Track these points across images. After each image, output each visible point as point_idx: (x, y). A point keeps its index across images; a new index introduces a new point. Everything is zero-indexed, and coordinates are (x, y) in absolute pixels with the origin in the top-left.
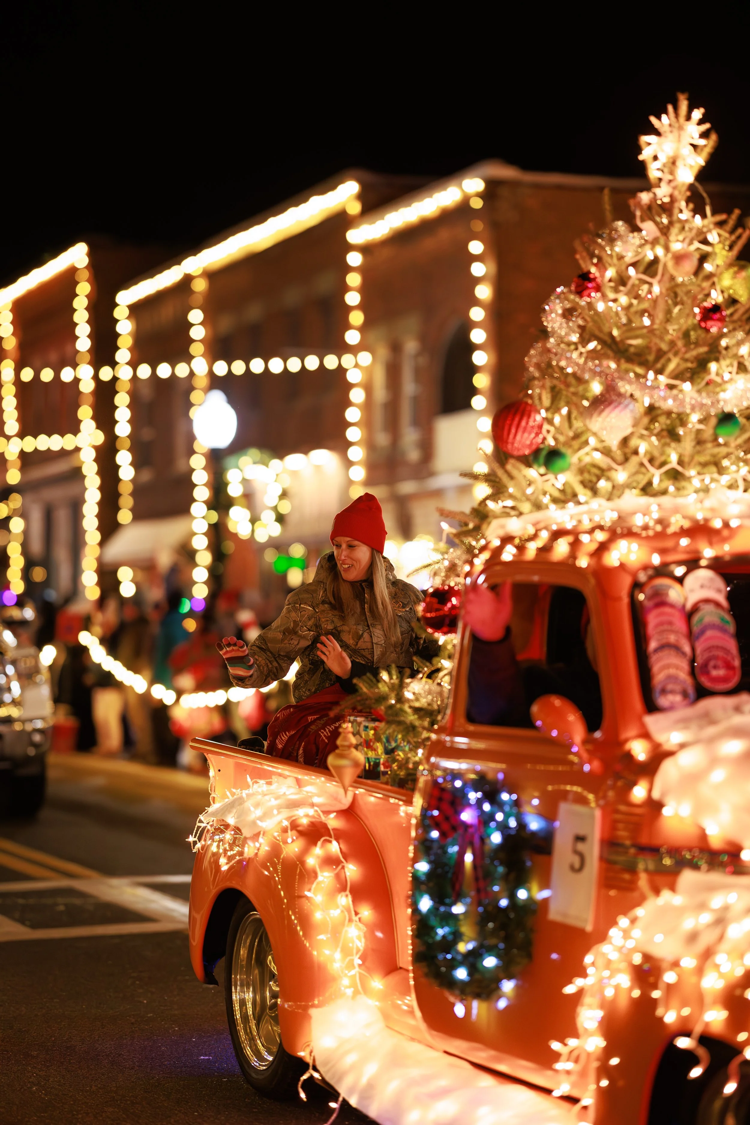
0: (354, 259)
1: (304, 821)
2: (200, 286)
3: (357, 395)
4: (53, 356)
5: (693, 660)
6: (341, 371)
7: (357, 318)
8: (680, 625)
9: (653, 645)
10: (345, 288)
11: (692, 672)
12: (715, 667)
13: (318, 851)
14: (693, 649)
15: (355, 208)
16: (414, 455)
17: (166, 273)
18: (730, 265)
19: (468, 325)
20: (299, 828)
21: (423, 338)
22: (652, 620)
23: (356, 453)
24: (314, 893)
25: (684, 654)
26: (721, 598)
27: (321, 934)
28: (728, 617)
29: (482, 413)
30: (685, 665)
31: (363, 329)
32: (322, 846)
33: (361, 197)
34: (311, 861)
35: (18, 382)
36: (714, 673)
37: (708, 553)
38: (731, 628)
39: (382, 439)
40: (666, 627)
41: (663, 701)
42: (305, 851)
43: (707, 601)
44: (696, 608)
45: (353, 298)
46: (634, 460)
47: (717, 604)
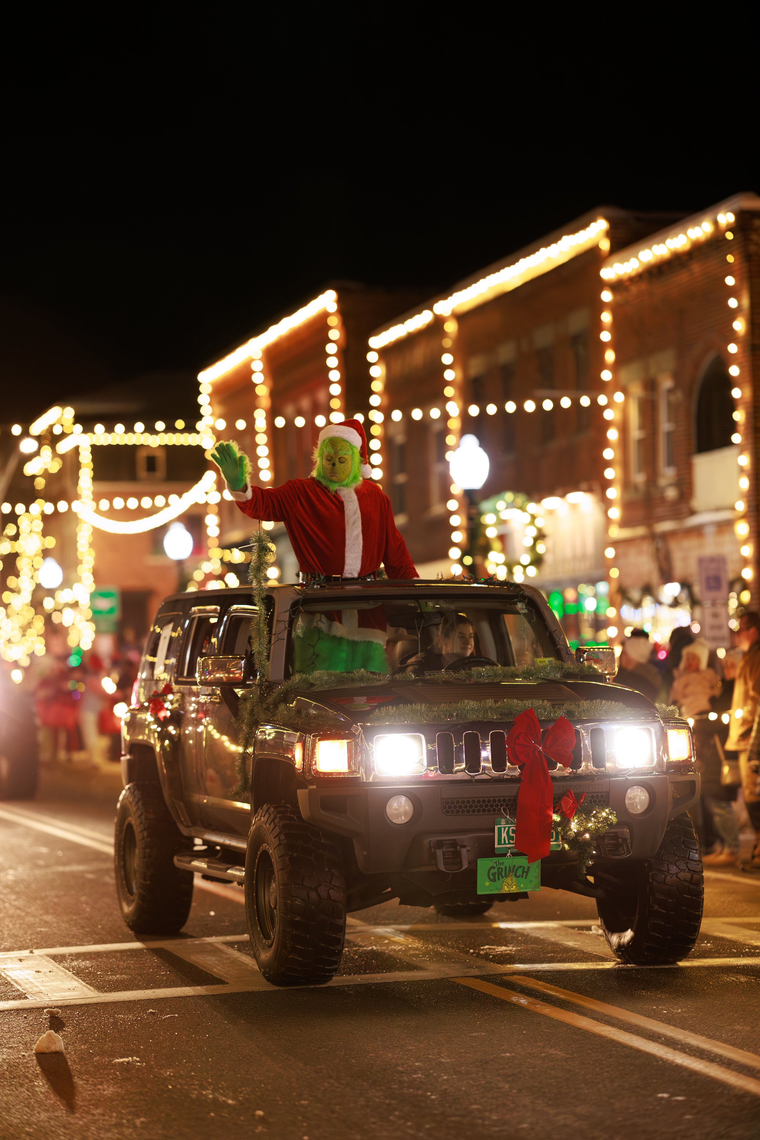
0: (607, 296)
2: (451, 327)
3: (613, 435)
4: (305, 403)
6: (596, 409)
7: (610, 356)
10: (599, 327)
15: (605, 245)
16: (671, 493)
17: (417, 317)
19: (724, 361)
21: (676, 376)
23: (613, 493)
29: (741, 448)
31: (615, 368)
33: (610, 234)
35: (272, 430)
39: (639, 478)
45: (606, 336)
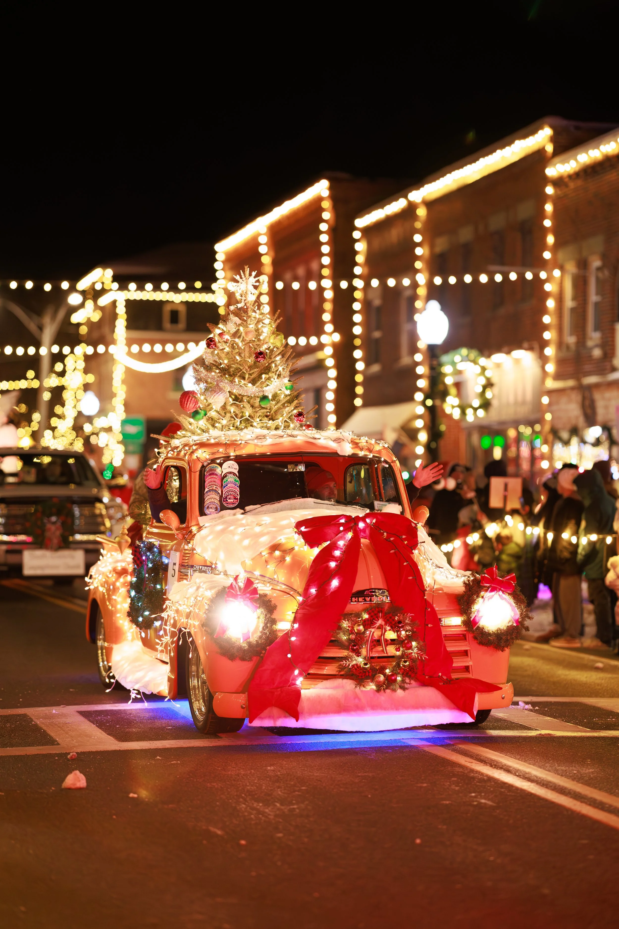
0: (550, 190)
1: (119, 568)
2: (422, 212)
3: (551, 304)
4: (301, 272)
5: (221, 497)
6: (538, 282)
7: (550, 239)
8: (218, 482)
9: (206, 490)
10: (542, 215)
11: (220, 501)
12: (230, 499)
13: (122, 580)
14: (222, 492)
15: (550, 148)
16: (597, 353)
17: (394, 204)
18: (273, 333)
20: (116, 571)
21: (604, 257)
22: (208, 480)
23: (549, 351)
24: (118, 598)
25: (219, 493)
26: (236, 472)
27: (118, 613)
28: (238, 479)
30: (218, 498)
31: (555, 249)
32: (124, 578)
33: (553, 139)
34: (118, 584)
35: (273, 292)
36: (229, 501)
37: (232, 454)
38: (238, 483)
40: (213, 483)
41: (207, 512)
42: (117, 580)
43: (230, 473)
44: (225, 476)
45: (548, 223)
46: (228, 415)
47: (234, 474)
